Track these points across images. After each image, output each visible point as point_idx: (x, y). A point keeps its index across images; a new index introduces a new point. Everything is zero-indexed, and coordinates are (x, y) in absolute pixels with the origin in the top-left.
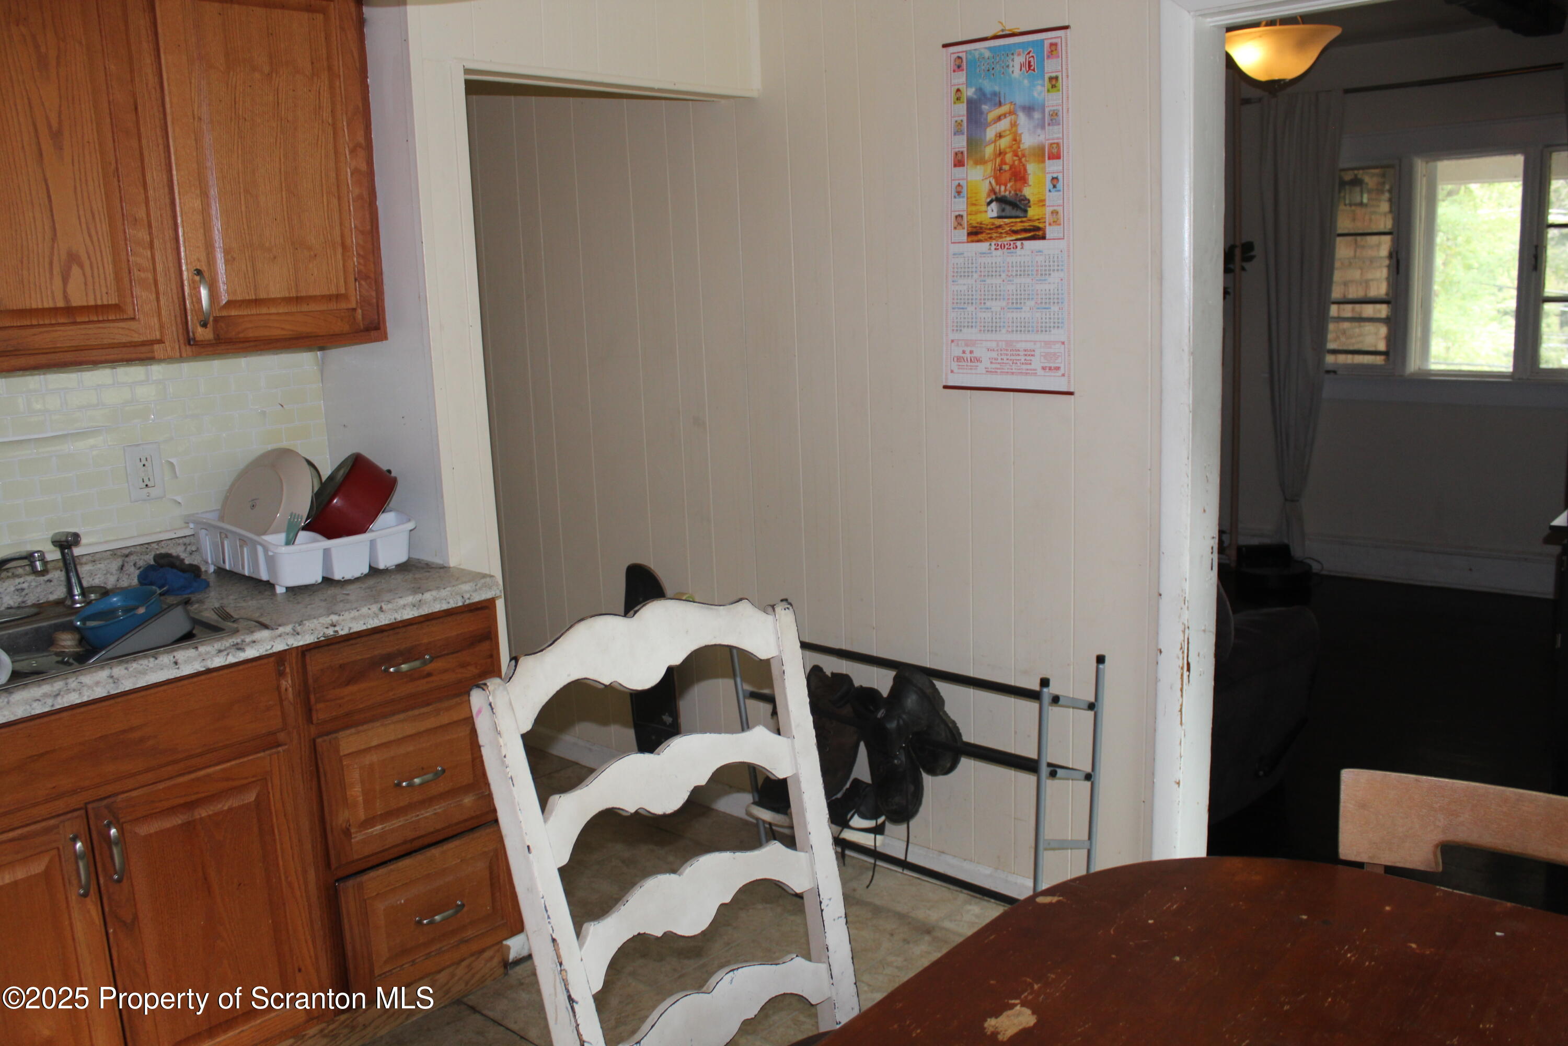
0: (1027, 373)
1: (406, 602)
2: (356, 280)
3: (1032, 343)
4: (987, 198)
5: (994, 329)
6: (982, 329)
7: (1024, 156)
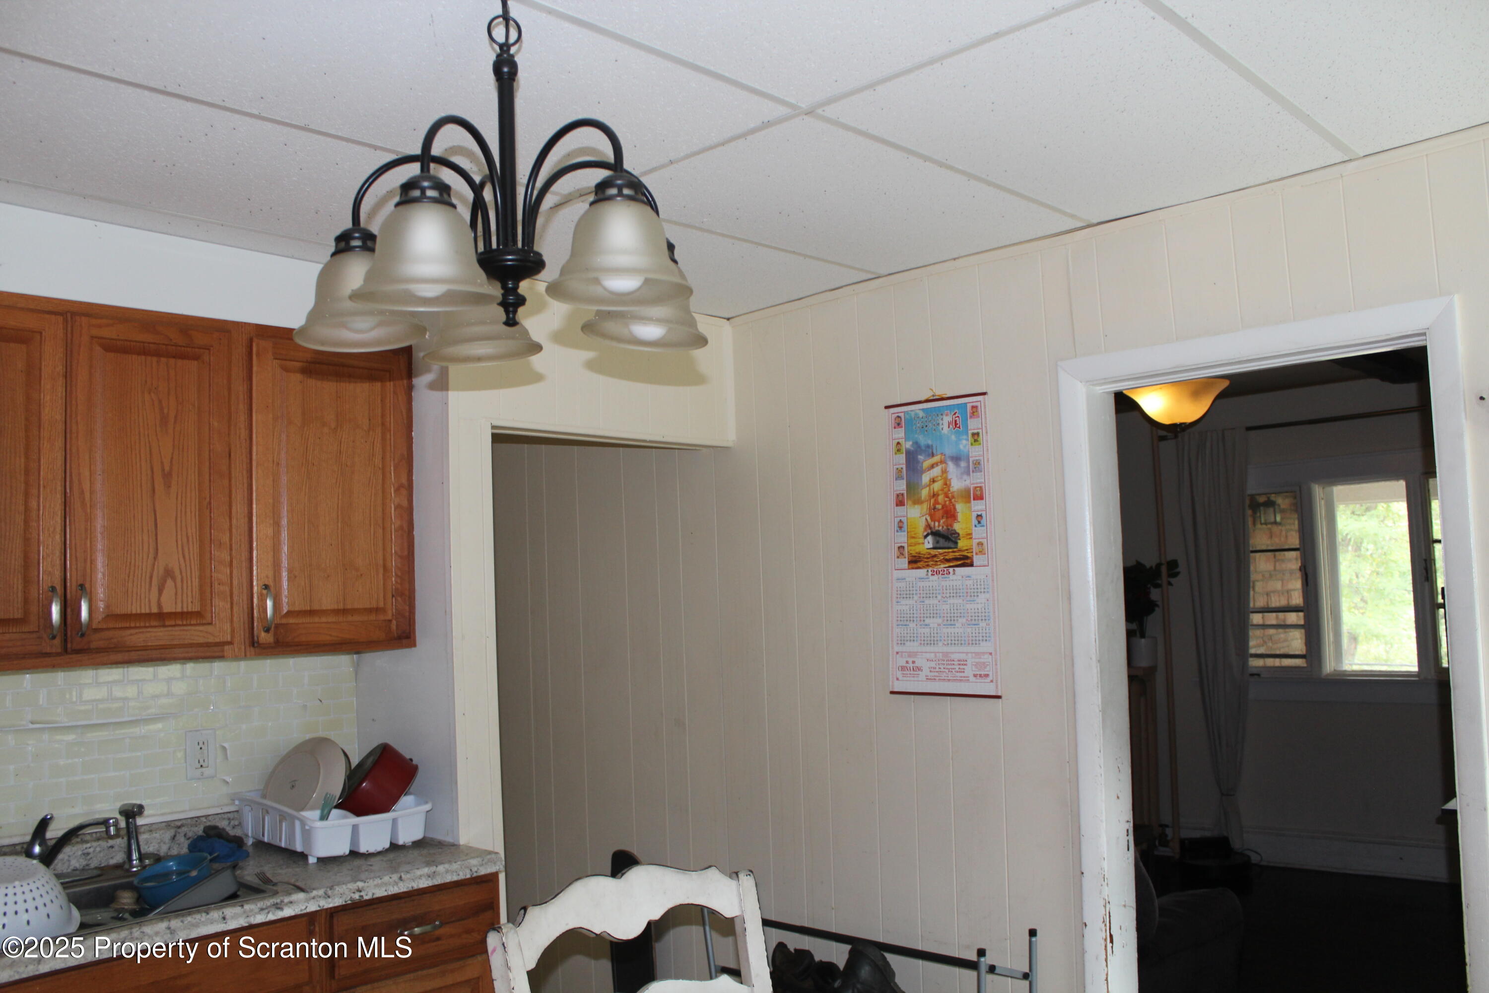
0: (961, 680)
1: (422, 873)
2: (393, 596)
3: (965, 654)
4: (924, 532)
5: (932, 642)
6: (922, 642)
7: (953, 497)
